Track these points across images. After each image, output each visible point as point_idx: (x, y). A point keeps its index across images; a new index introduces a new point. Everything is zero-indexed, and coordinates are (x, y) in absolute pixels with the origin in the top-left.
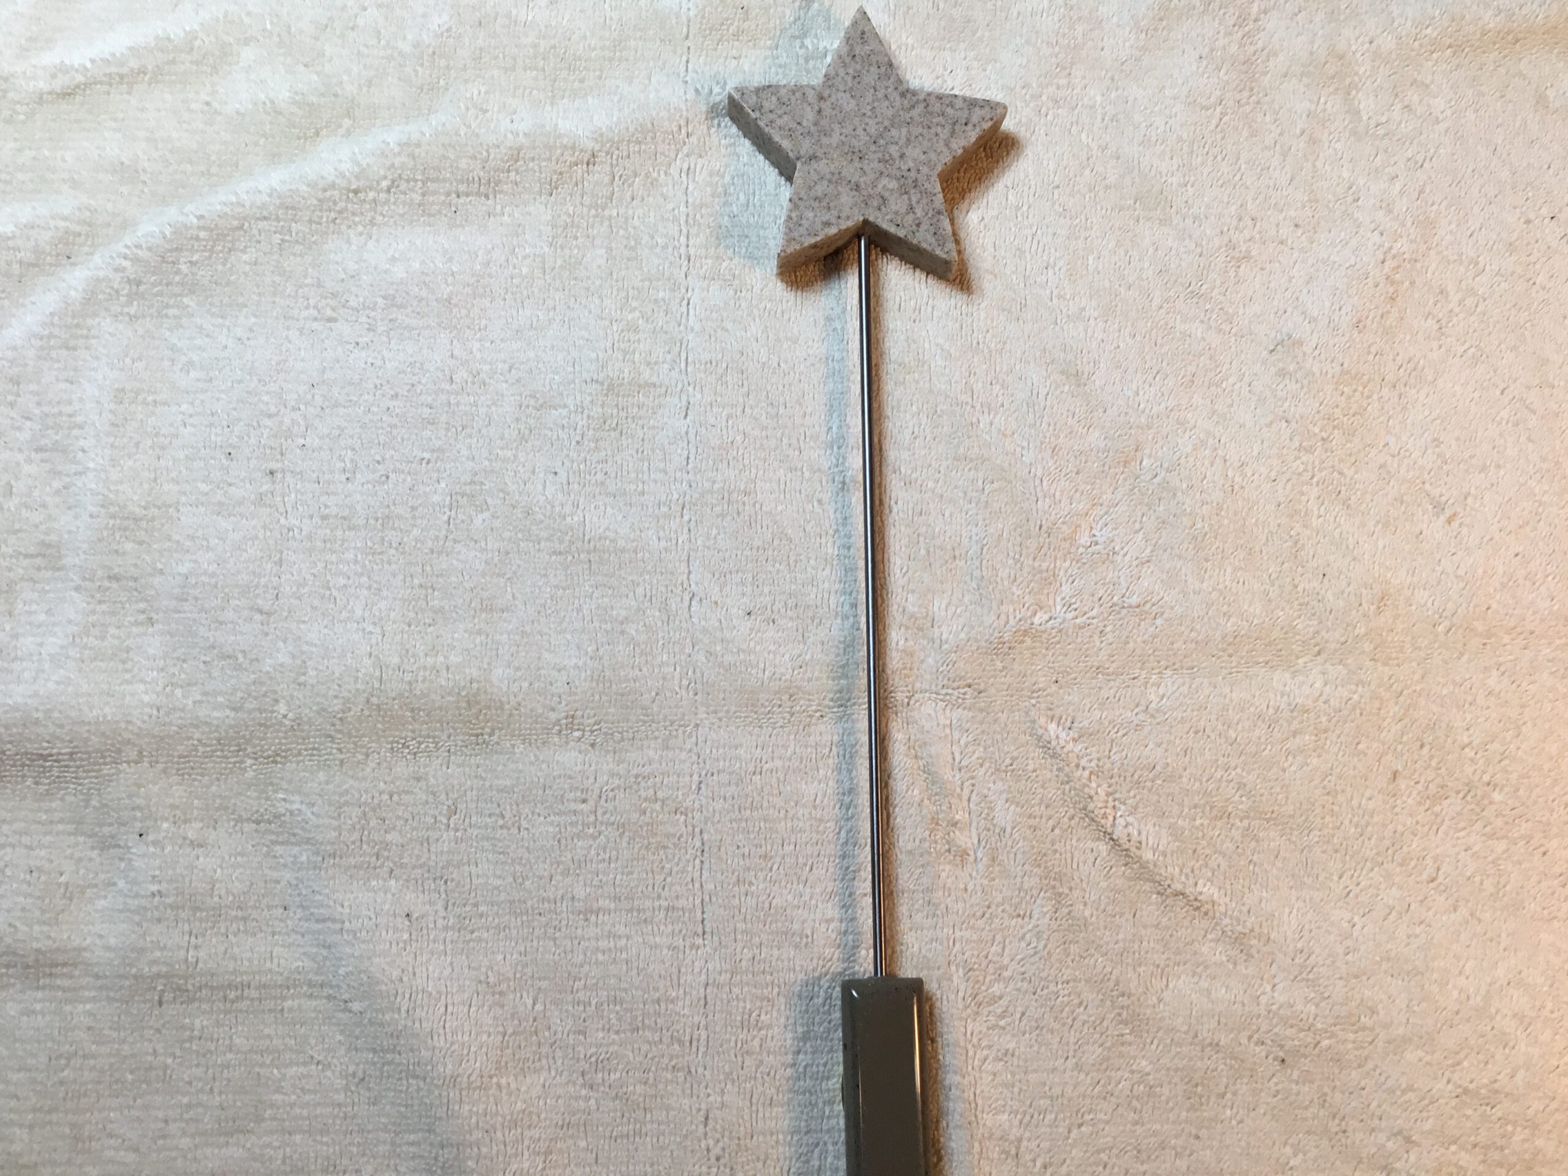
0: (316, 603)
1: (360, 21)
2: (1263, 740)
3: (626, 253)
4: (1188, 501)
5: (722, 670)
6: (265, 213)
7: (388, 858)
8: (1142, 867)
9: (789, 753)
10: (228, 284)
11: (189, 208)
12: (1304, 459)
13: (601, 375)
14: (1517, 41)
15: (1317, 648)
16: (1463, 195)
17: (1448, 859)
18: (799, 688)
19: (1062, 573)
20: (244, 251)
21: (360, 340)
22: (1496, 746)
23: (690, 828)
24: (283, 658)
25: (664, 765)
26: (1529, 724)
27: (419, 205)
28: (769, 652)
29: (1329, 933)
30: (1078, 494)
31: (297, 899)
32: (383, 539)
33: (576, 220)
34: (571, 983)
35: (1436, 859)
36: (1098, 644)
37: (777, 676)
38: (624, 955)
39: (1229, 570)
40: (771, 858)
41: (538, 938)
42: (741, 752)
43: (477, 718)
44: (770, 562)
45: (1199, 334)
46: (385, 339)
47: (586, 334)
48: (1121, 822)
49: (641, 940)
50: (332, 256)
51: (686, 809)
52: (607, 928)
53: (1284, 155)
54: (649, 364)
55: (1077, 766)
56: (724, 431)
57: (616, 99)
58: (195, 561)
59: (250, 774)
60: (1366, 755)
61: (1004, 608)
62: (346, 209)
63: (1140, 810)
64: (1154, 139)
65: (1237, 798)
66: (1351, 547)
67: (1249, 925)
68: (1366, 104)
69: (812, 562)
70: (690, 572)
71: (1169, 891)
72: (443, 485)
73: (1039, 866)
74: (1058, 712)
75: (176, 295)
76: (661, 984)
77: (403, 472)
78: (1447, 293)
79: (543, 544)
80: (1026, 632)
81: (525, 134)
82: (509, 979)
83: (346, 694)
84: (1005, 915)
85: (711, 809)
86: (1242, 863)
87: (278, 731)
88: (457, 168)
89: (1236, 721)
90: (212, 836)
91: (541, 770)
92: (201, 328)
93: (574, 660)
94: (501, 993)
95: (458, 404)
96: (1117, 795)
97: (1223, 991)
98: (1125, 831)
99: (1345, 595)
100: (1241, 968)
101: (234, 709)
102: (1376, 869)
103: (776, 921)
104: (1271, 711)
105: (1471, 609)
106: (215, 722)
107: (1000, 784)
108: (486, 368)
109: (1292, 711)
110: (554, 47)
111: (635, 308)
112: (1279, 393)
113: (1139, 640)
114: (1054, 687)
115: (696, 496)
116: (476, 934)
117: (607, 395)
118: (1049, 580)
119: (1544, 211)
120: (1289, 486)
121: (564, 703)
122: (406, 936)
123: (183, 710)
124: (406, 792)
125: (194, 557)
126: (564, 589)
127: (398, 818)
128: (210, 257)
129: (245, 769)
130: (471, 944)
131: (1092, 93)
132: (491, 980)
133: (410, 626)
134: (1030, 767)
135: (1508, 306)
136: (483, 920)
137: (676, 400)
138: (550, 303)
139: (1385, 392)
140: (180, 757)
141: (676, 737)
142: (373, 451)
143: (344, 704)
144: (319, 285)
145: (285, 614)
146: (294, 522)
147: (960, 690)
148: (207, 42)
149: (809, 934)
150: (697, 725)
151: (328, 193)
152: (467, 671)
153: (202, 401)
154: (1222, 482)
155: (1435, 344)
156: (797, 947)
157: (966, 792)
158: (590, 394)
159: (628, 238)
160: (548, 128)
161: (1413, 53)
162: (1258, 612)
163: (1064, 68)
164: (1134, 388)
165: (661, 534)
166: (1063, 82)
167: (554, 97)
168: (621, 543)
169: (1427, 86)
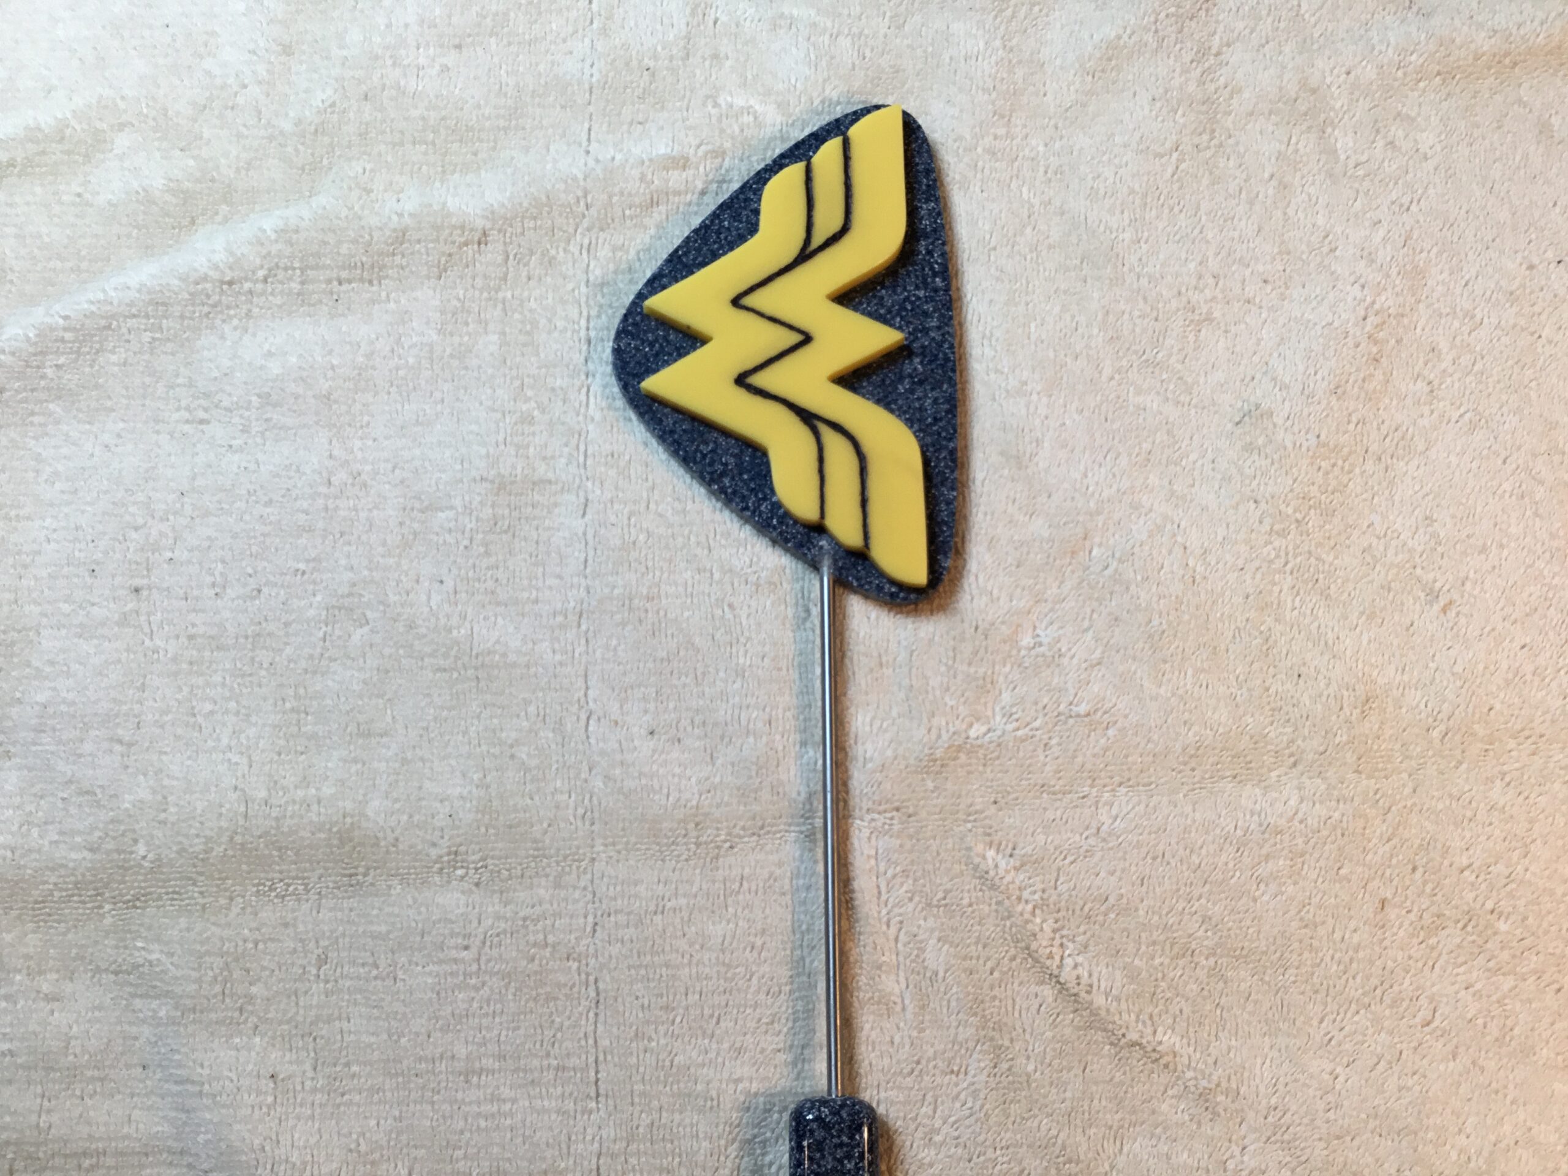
0: (179, 731)
1: (240, 100)
2: (1231, 865)
3: (522, 338)
4: (1143, 594)
5: (621, 797)
6: (134, 311)
7: (252, 1012)
8: (1092, 1014)
9: (694, 890)
10: (97, 386)
11: (57, 307)
12: (1277, 544)
13: (492, 472)
14: (1515, 64)
15: (1292, 759)
16: (1455, 239)
17: (1445, 1000)
18: (706, 815)
19: (1001, 679)
20: (113, 352)
21: (235, 443)
22: (1500, 868)
23: (583, 976)
24: (144, 794)
25: (555, 905)
26: (1538, 841)
27: (299, 294)
28: (674, 776)
29: (1309, 1087)
30: (1019, 590)
31: (157, 1058)
32: (252, 659)
33: (467, 304)
34: (450, 1152)
35: (1431, 999)
36: (1042, 758)
37: (683, 802)
38: (508, 1122)
39: (1190, 672)
40: (673, 1009)
41: (415, 1102)
42: (641, 888)
43: (351, 857)
44: (675, 675)
45: (1155, 406)
46: (259, 440)
47: (474, 427)
48: (1068, 961)
49: (527, 1104)
50: (206, 353)
51: (580, 955)
52: (489, 1091)
53: (1251, 203)
54: (544, 458)
55: (1019, 899)
56: (626, 530)
57: (509, 171)
58: (54, 689)
59: (108, 920)
60: (1349, 881)
61: (935, 721)
62: (220, 301)
63: (1091, 948)
64: (1102, 192)
65: (1201, 933)
66: (1330, 642)
67: (1215, 1078)
68: (1344, 142)
69: (722, 674)
70: (587, 688)
71: (1123, 1041)
72: (319, 598)
73: (975, 1014)
74: (996, 838)
75: (41, 402)
76: (548, 1154)
77: (276, 584)
78: (1440, 351)
79: (426, 660)
80: (961, 748)
81: (410, 215)
82: (382, 1148)
83: (208, 833)
84: (937, 1072)
85: (606, 955)
86: (1208, 1007)
87: (138, 873)
88: (338, 253)
89: (1200, 842)
90: (68, 987)
91: (420, 913)
92: (67, 435)
93: (459, 789)
94: (373, 1163)
95: (337, 508)
96: (1065, 932)
97: (1185, 1156)
98: (1075, 973)
99: (1324, 699)
100: (1207, 1129)
101: (91, 850)
102: (1362, 1012)
103: (678, 1082)
104: (1239, 832)
105: (1470, 710)
106: (71, 865)
107: (931, 920)
108: (368, 468)
109: (1263, 833)
110: (443, 119)
111: (530, 399)
112: (1247, 471)
113: (1089, 753)
114: (993, 808)
115: (594, 603)
116: (346, 1097)
117: (497, 494)
118: (986, 686)
119: (1550, 255)
120: (1259, 576)
121: (446, 837)
122: (270, 1099)
123: (39, 851)
124: (272, 940)
125: (52, 685)
126: (450, 709)
127: (264, 968)
128: (76, 360)
129: (103, 916)
130: (342, 1108)
131: (1034, 142)
132: (363, 1148)
133: (279, 754)
134: (965, 902)
135: (1510, 363)
136: (355, 1081)
137: (573, 498)
138: (438, 395)
139: (1369, 466)
140: (36, 902)
141: (569, 874)
142: (244, 564)
143: (206, 843)
144: (191, 384)
145: (147, 744)
146: (158, 642)
147: (888, 815)
148: (78, 127)
149: (714, 1095)
150: (593, 860)
151: (200, 287)
152: (340, 804)
153: (66, 515)
154: (1182, 572)
155: (1426, 410)
156: (701, 1111)
157: (893, 931)
158: (479, 494)
159: (523, 322)
160: (435, 207)
161: (1396, 84)
162: (1223, 720)
163: (1002, 117)
164: (1082, 468)
165: (557, 646)
166: (1002, 131)
167: (444, 172)
168: (512, 657)
169: (1413, 120)
